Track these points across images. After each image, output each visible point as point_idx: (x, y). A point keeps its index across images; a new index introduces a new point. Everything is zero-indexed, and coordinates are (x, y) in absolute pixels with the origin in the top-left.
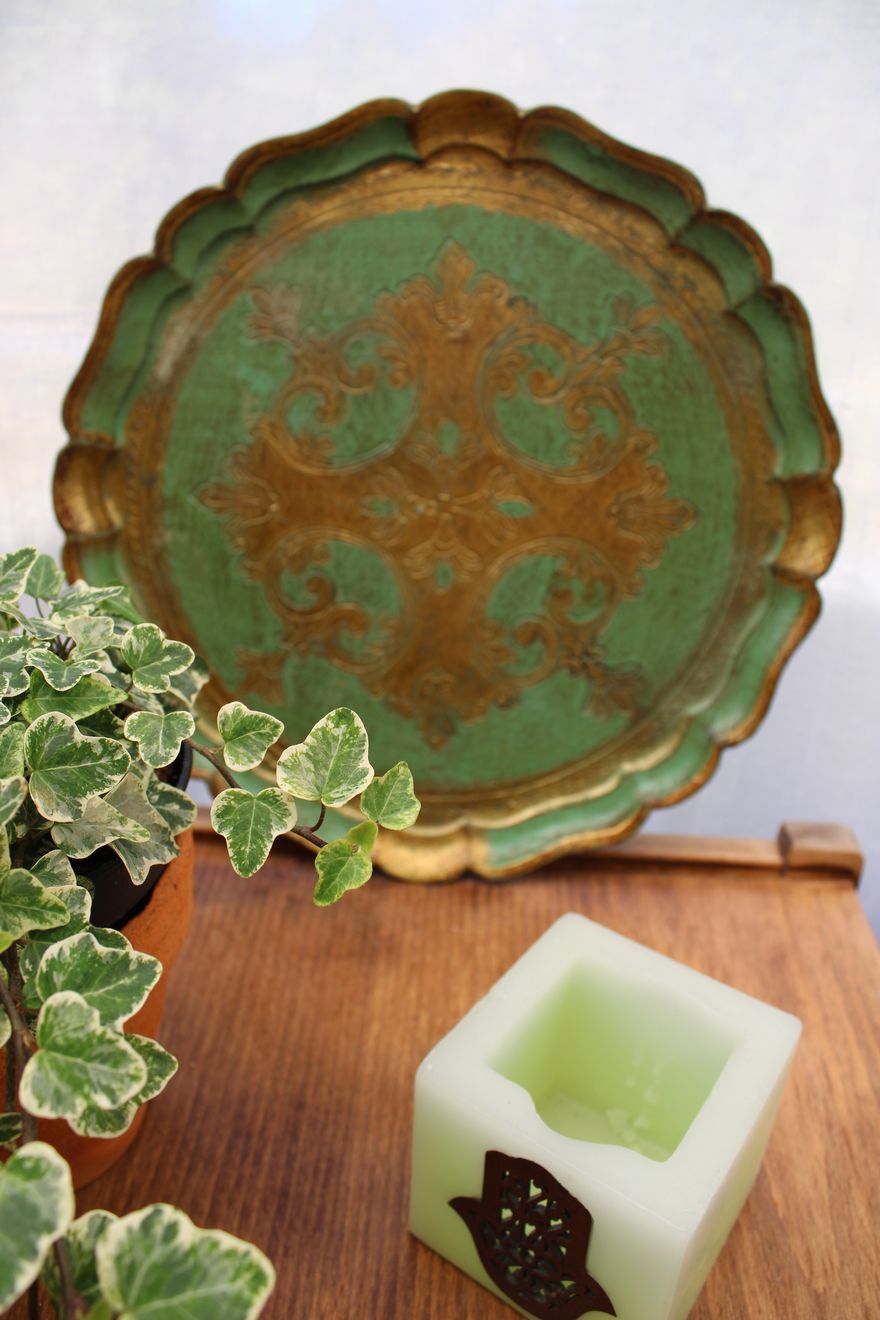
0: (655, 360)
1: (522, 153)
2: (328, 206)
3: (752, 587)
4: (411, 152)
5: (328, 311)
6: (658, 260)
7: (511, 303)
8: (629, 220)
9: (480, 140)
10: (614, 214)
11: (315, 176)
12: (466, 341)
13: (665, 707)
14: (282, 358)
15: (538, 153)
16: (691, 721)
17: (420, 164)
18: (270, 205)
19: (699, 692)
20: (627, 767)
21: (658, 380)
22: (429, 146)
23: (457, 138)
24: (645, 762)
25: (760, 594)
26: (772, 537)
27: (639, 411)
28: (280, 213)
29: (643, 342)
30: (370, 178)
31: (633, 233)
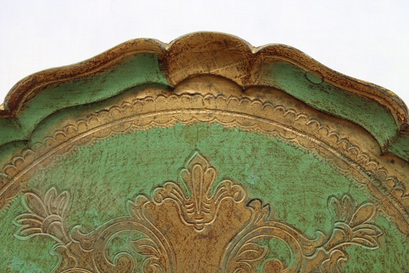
0: (374, 251)
1: (254, 81)
2: (93, 123)
4: (164, 81)
5: (92, 211)
6: (371, 166)
7: (248, 204)
8: (345, 133)
9: (220, 71)
10: (333, 129)
11: (82, 100)
12: (210, 236)
14: (50, 252)
15: (269, 81)
17: (171, 90)
18: (44, 122)
22: (178, 76)
23: (201, 70)
28: (52, 128)
29: (363, 235)
30: (130, 100)
31: (349, 143)
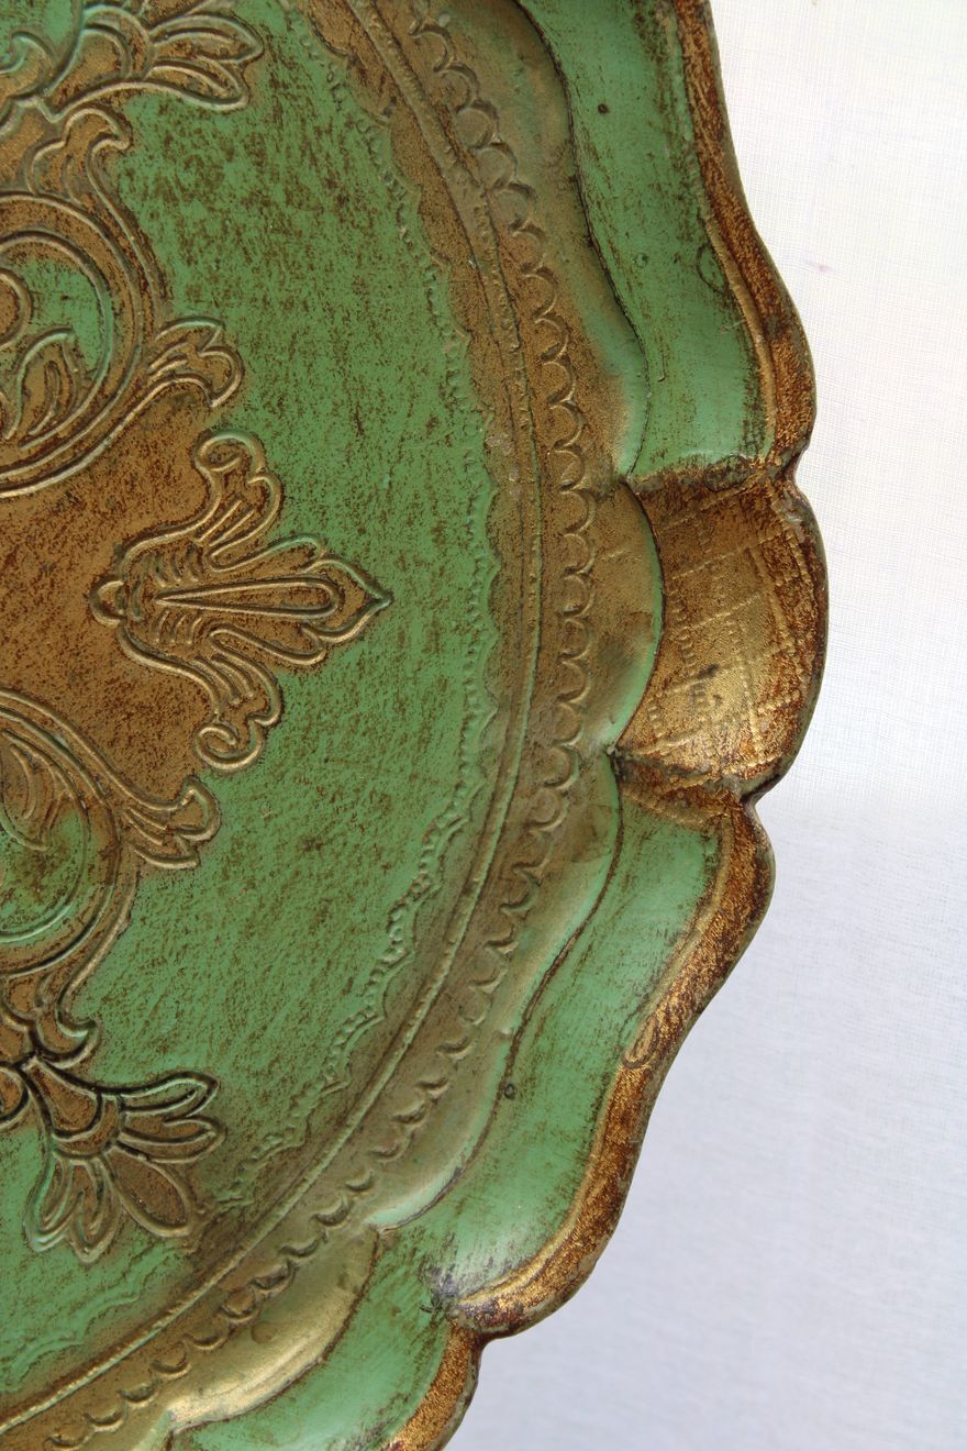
3: (559, 819)
13: (298, 1207)
16: (380, 1246)
19: (408, 1158)
20: (184, 1408)
21: (238, 175)
24: (234, 1395)
25: (584, 840)
26: (614, 659)
27: (182, 276)
